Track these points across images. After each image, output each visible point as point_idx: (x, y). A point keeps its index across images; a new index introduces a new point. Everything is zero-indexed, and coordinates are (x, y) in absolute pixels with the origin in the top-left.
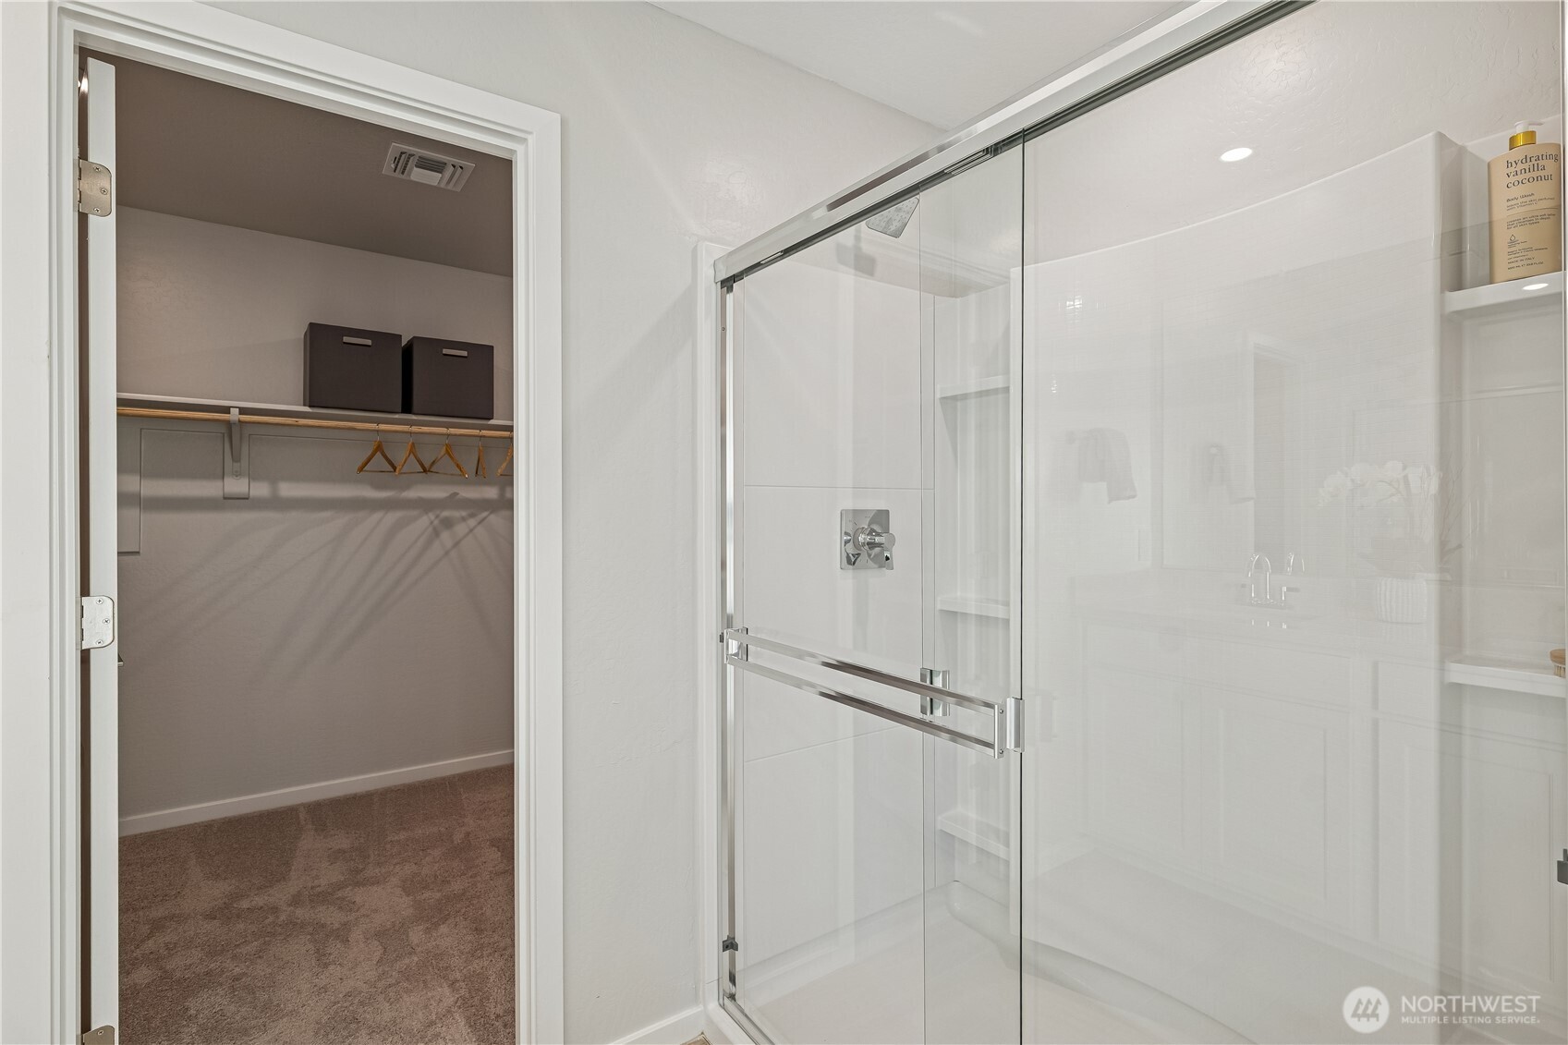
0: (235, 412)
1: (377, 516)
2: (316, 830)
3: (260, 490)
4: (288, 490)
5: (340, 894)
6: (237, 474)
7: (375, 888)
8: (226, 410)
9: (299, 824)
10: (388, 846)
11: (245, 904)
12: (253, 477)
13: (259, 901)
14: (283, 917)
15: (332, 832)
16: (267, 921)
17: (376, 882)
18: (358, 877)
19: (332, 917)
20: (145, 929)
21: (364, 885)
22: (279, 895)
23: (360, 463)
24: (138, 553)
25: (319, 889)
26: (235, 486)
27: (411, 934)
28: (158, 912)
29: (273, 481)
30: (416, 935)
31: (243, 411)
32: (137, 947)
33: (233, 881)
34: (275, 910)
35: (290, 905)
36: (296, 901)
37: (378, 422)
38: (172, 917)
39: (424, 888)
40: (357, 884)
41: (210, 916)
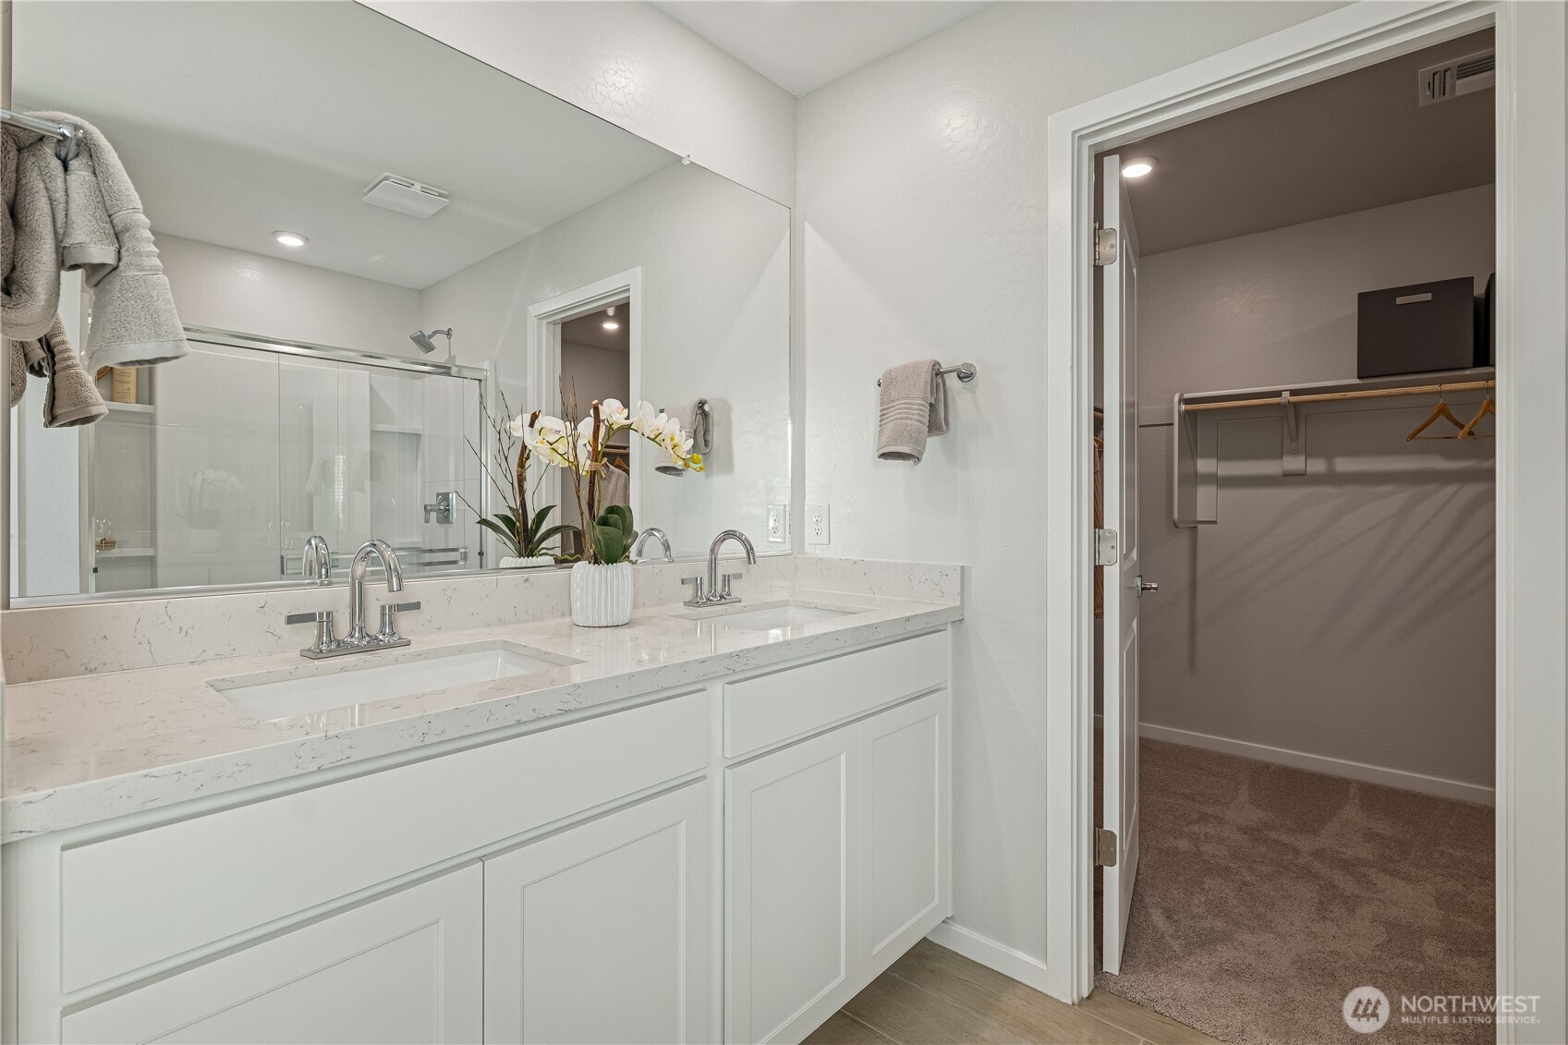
0: (1286, 394)
1: (1450, 489)
2: (1361, 807)
3: (1317, 466)
4: (1343, 465)
5: (1363, 870)
6: (1295, 453)
7: (1403, 883)
8: (1278, 394)
9: (1347, 795)
10: (1437, 855)
11: (1273, 835)
12: (1309, 454)
13: (1286, 839)
14: (1301, 861)
15: (1378, 816)
16: (1286, 857)
17: (1407, 878)
18: (1389, 865)
19: (1348, 885)
20: (1196, 816)
21: (1391, 875)
22: (1305, 843)
23: (1412, 431)
24: (1215, 522)
25: (1344, 856)
26: (1293, 463)
27: (1426, 943)
28: (1209, 810)
29: (1329, 457)
30: (1432, 948)
31: (1294, 393)
32: (1187, 825)
33: (1270, 814)
34: (1297, 852)
35: (1311, 855)
36: (1318, 854)
37: (1441, 382)
38: (1216, 818)
39: (1463, 912)
40: (1385, 871)
41: (1244, 831)
